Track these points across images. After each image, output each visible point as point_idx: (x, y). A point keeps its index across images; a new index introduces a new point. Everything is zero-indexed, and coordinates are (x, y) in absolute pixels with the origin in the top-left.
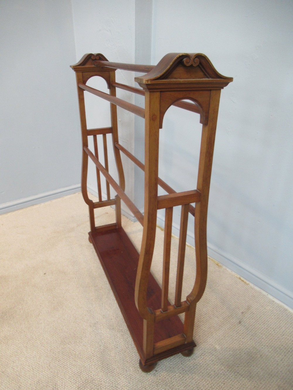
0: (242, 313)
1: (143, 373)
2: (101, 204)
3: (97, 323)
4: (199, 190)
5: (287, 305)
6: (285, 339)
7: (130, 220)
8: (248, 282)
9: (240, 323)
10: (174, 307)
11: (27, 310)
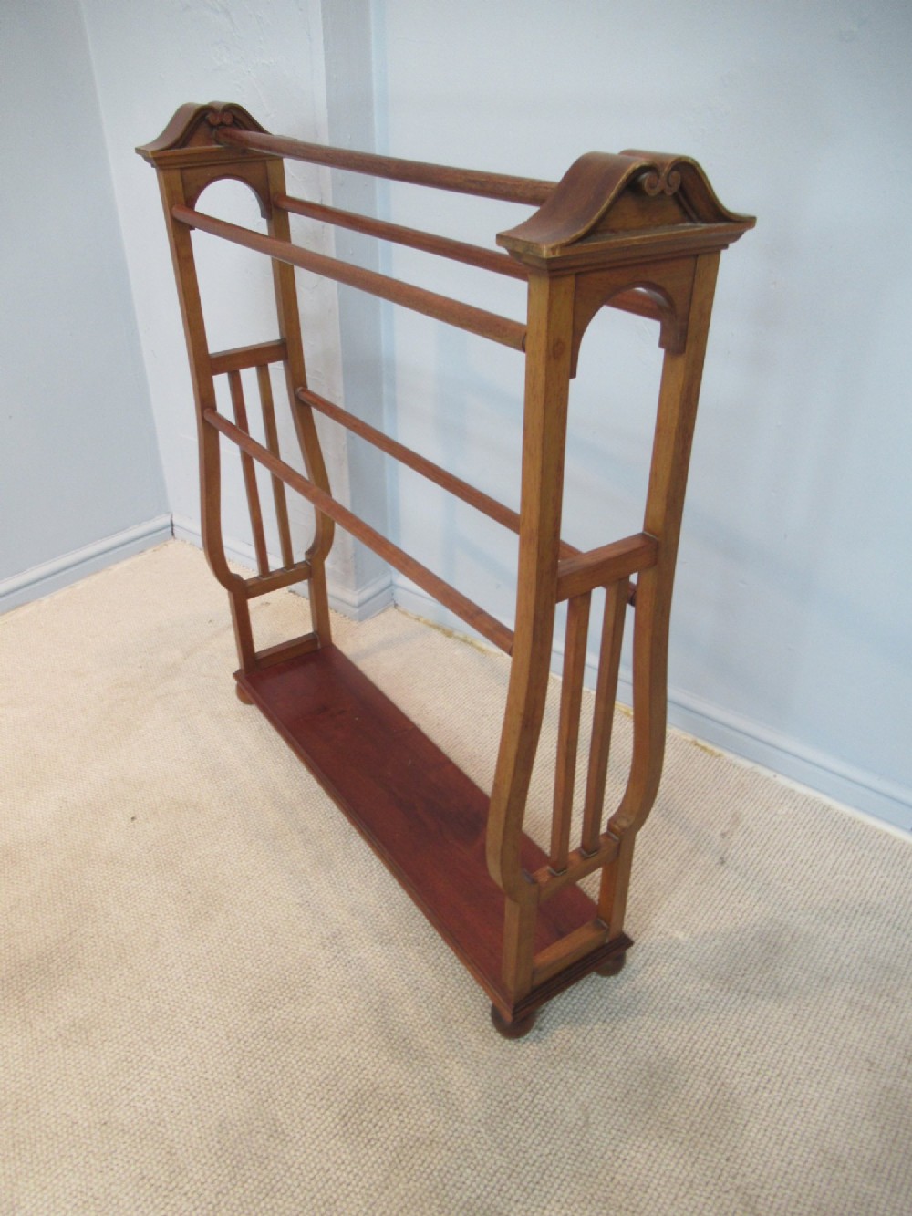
0: (723, 835)
1: (507, 1041)
2: (268, 582)
3: (340, 933)
4: (653, 533)
5: (828, 794)
6: (842, 882)
7: (345, 616)
8: (717, 750)
9: (723, 861)
10: (582, 856)
11: (116, 933)
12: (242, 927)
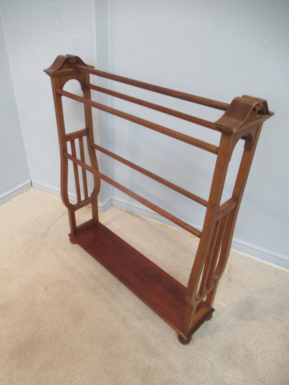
0: (228, 272)
4: (235, 198)
9: (230, 280)
10: (207, 289)
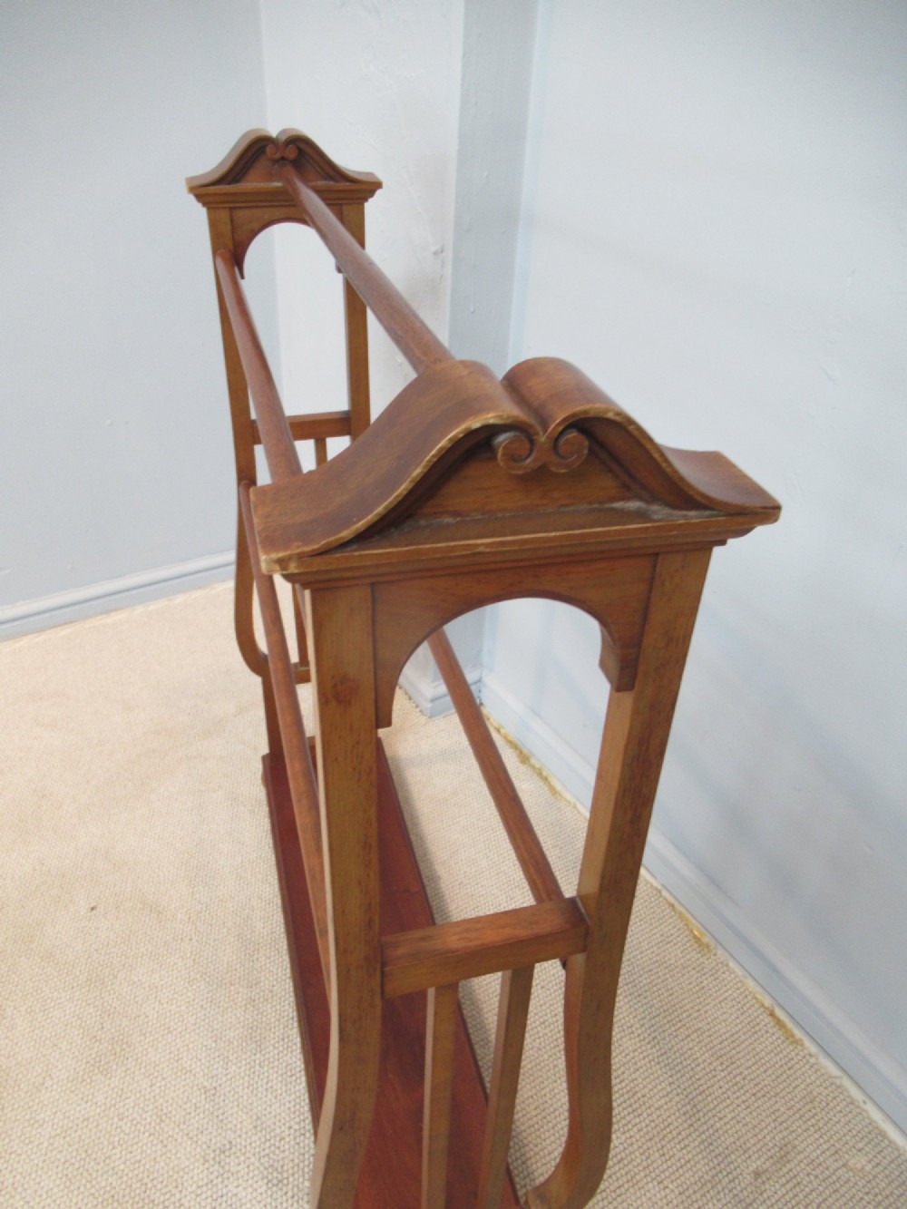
7: (417, 706)
8: (798, 1034)
12: (133, 1098)
